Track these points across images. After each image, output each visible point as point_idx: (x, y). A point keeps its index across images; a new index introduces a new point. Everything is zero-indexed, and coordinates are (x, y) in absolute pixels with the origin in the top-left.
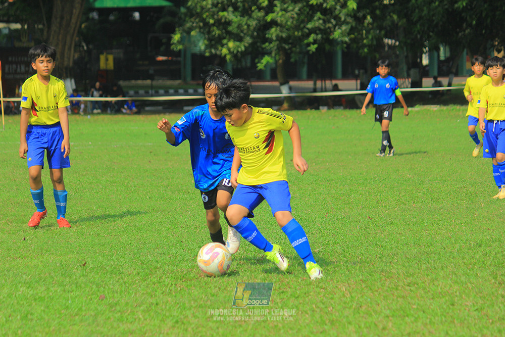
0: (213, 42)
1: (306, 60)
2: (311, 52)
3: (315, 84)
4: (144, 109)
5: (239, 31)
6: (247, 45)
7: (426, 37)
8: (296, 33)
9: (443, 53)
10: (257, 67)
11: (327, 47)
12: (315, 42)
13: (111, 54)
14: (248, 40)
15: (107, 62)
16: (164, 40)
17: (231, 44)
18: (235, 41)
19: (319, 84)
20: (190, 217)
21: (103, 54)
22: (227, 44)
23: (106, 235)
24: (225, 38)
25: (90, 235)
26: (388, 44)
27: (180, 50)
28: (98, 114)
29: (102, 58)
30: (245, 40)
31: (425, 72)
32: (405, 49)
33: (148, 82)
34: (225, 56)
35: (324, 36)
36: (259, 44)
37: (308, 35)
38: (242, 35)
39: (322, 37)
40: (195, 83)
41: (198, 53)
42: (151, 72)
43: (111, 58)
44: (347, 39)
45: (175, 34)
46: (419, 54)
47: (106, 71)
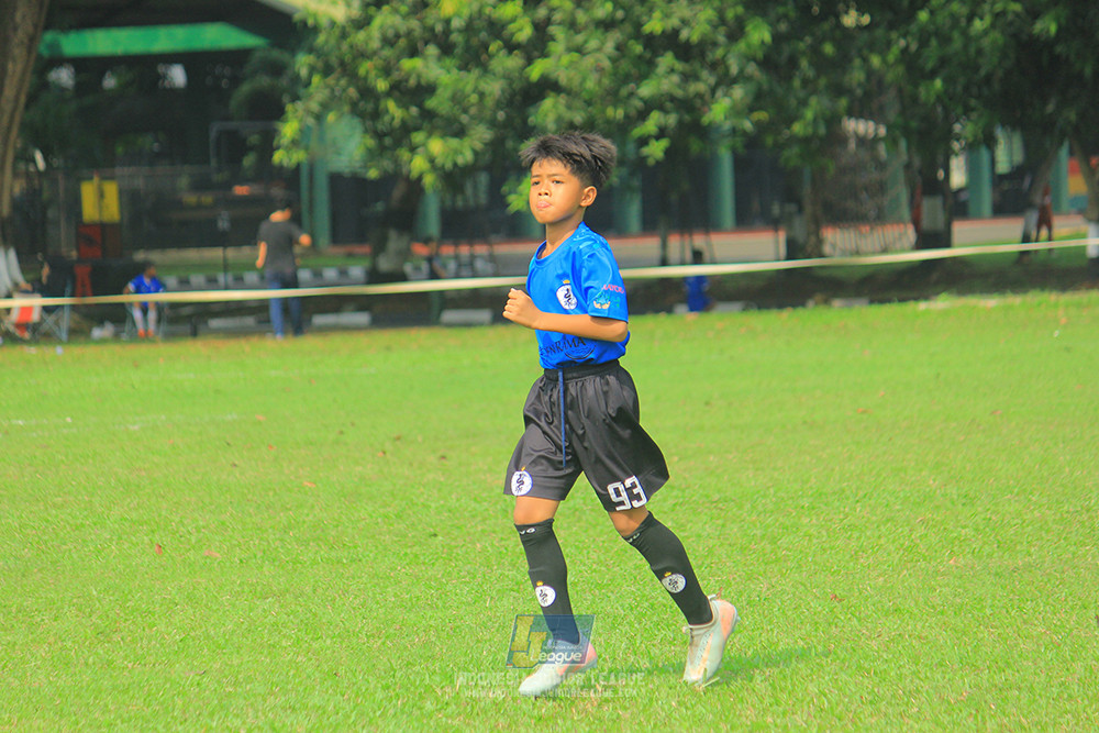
0: (388, 141)
1: (636, 183)
2: (651, 162)
3: (664, 246)
4: (206, 323)
5: (456, 111)
6: (479, 146)
7: (960, 110)
8: (610, 112)
9: (1007, 154)
10: (508, 205)
11: (695, 146)
12: (662, 133)
13: (111, 178)
14: (481, 135)
15: (100, 200)
16: (254, 139)
17: (436, 146)
18: (443, 136)
19: (676, 244)
20: (354, 609)
21: (91, 178)
22: (424, 145)
23: (130, 665)
24: (417, 129)
25: (86, 664)
26: (856, 133)
27: (298, 166)
28: (102, 341)
29: (88, 191)
30: (472, 132)
31: (959, 207)
32: (903, 144)
33: (216, 254)
34: (420, 178)
35: (687, 118)
36: (510, 144)
37: (643, 115)
38: (464, 119)
39: (680, 123)
40: (340, 250)
41: (347, 170)
42: (223, 224)
43: (111, 190)
44: (748, 125)
45: (285, 121)
46: (940, 159)
47: (103, 227)
